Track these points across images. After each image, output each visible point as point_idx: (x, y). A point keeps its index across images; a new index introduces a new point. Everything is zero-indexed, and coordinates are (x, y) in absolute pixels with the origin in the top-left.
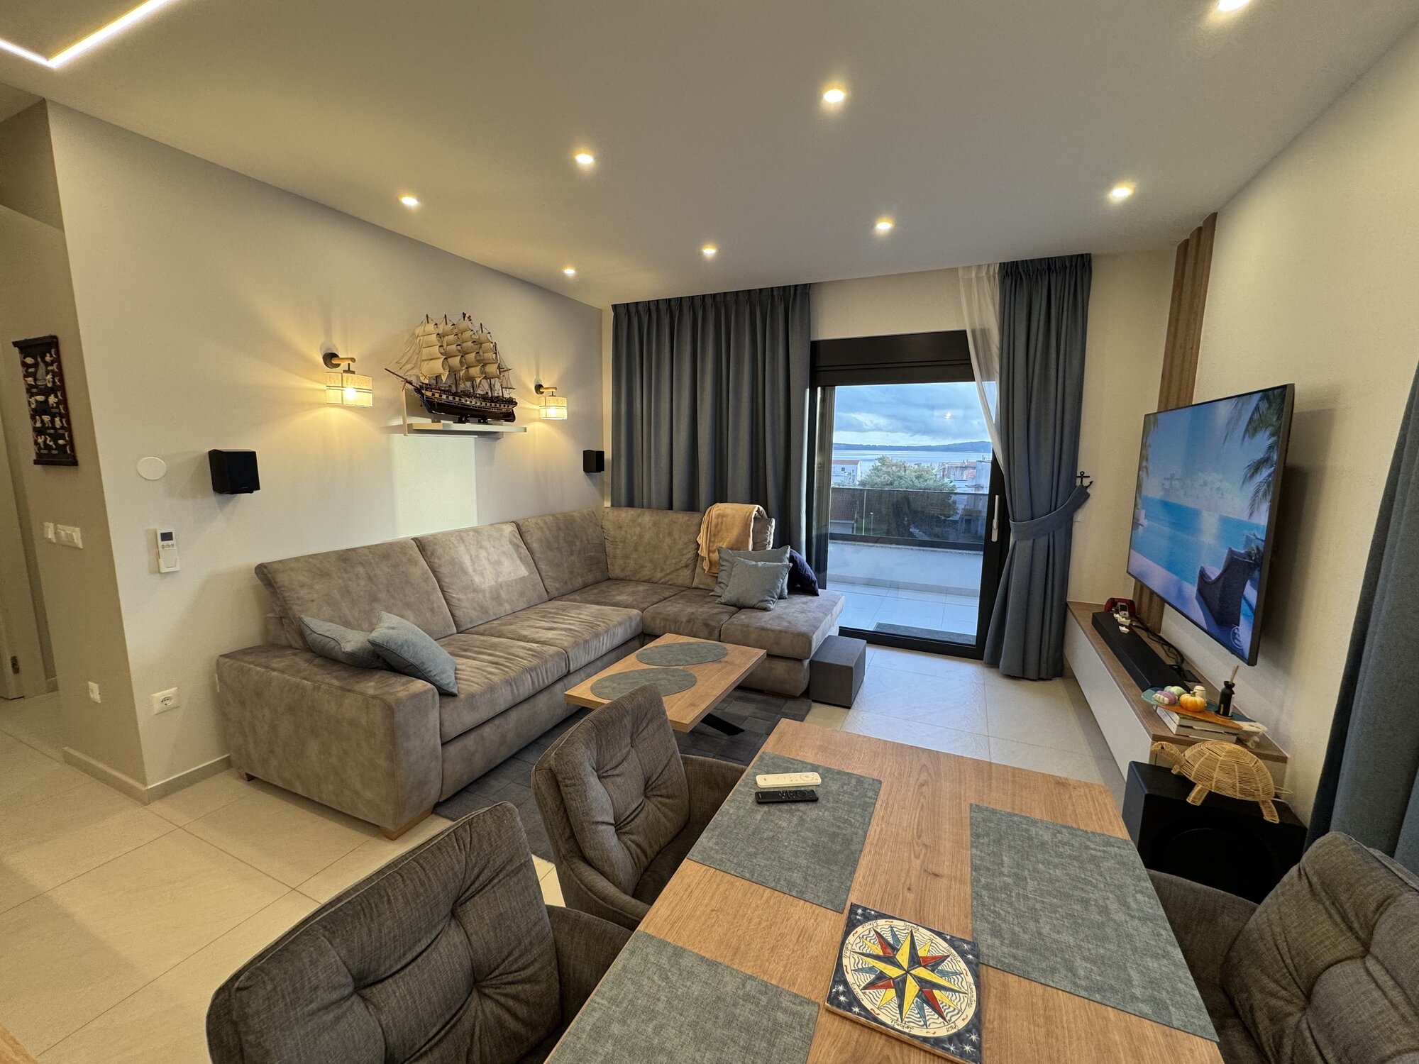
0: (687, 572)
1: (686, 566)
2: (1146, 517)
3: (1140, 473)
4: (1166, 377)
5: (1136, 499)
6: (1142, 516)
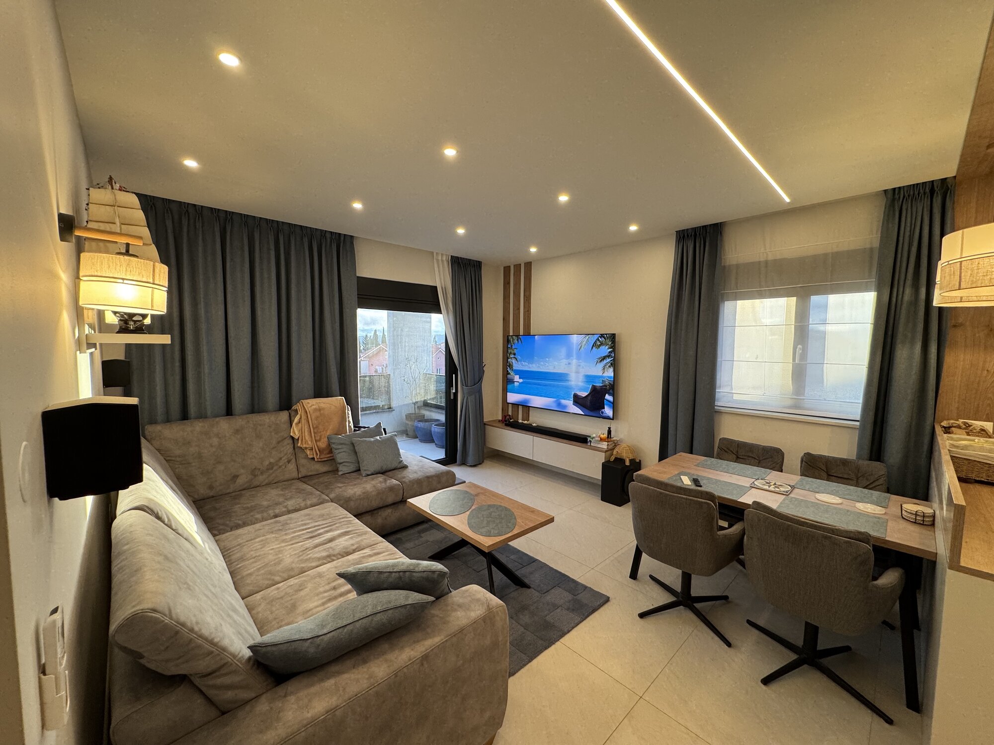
0: (292, 466)
1: (289, 462)
2: (520, 378)
3: (509, 360)
4: (506, 320)
5: (508, 371)
6: (517, 378)
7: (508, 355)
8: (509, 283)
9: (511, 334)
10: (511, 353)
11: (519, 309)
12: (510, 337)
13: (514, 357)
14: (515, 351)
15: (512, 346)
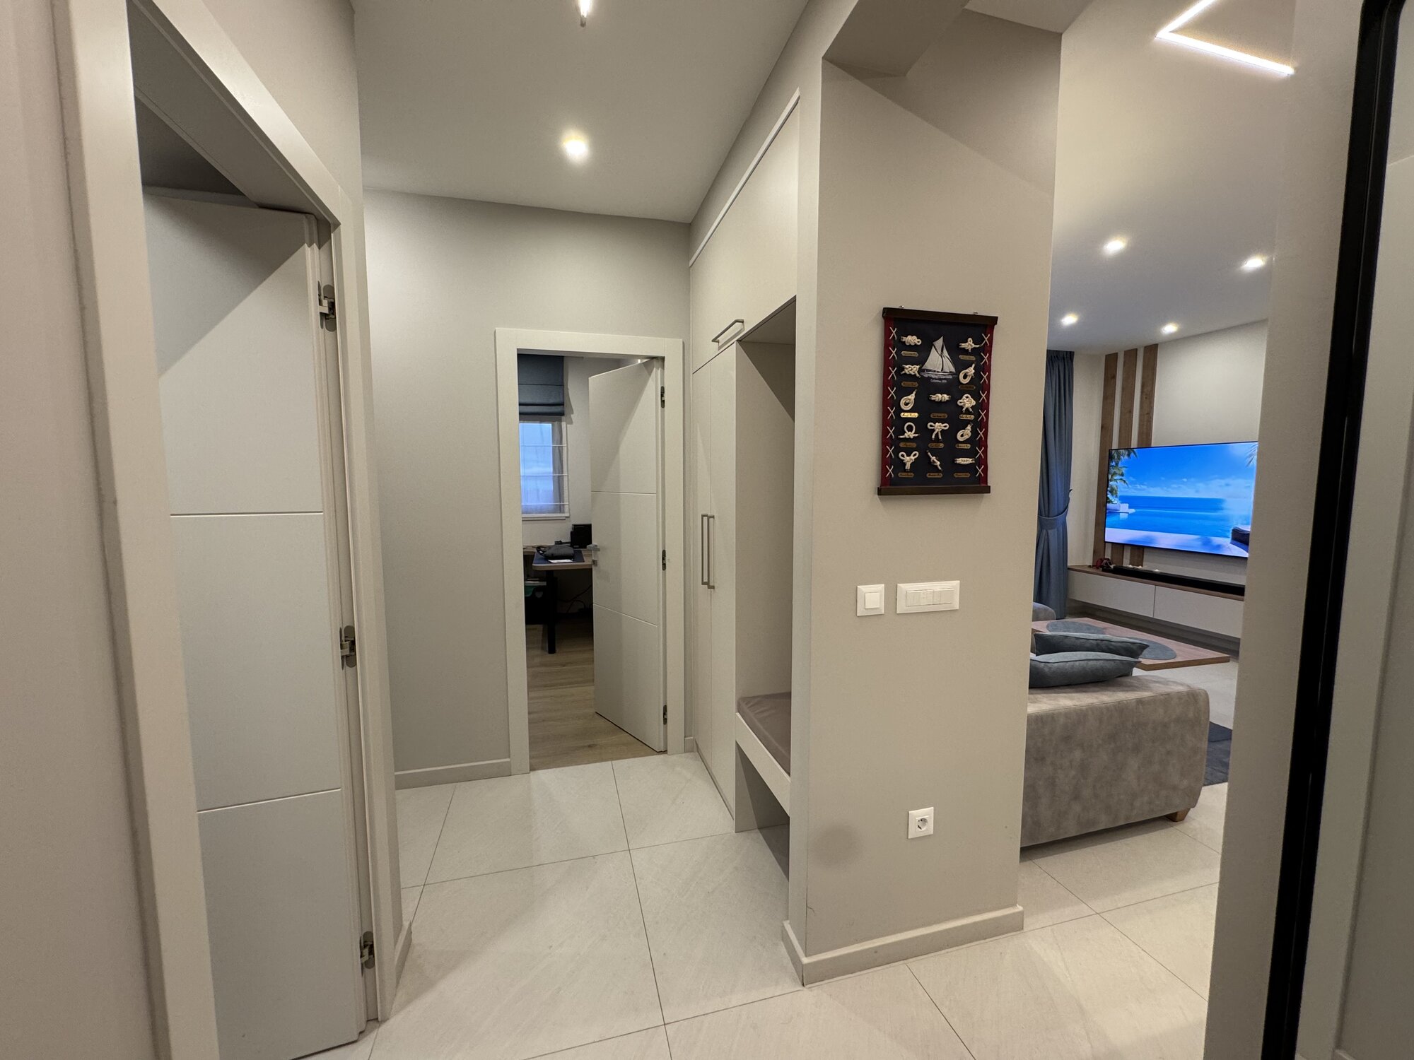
2: (1130, 507)
3: (1110, 483)
4: (1106, 429)
5: (1107, 498)
6: (1124, 508)
7: (1110, 476)
8: (1114, 377)
9: (1115, 446)
10: (1115, 474)
11: (1131, 412)
12: (1113, 452)
13: (1121, 479)
14: (1124, 470)
15: (1117, 464)
